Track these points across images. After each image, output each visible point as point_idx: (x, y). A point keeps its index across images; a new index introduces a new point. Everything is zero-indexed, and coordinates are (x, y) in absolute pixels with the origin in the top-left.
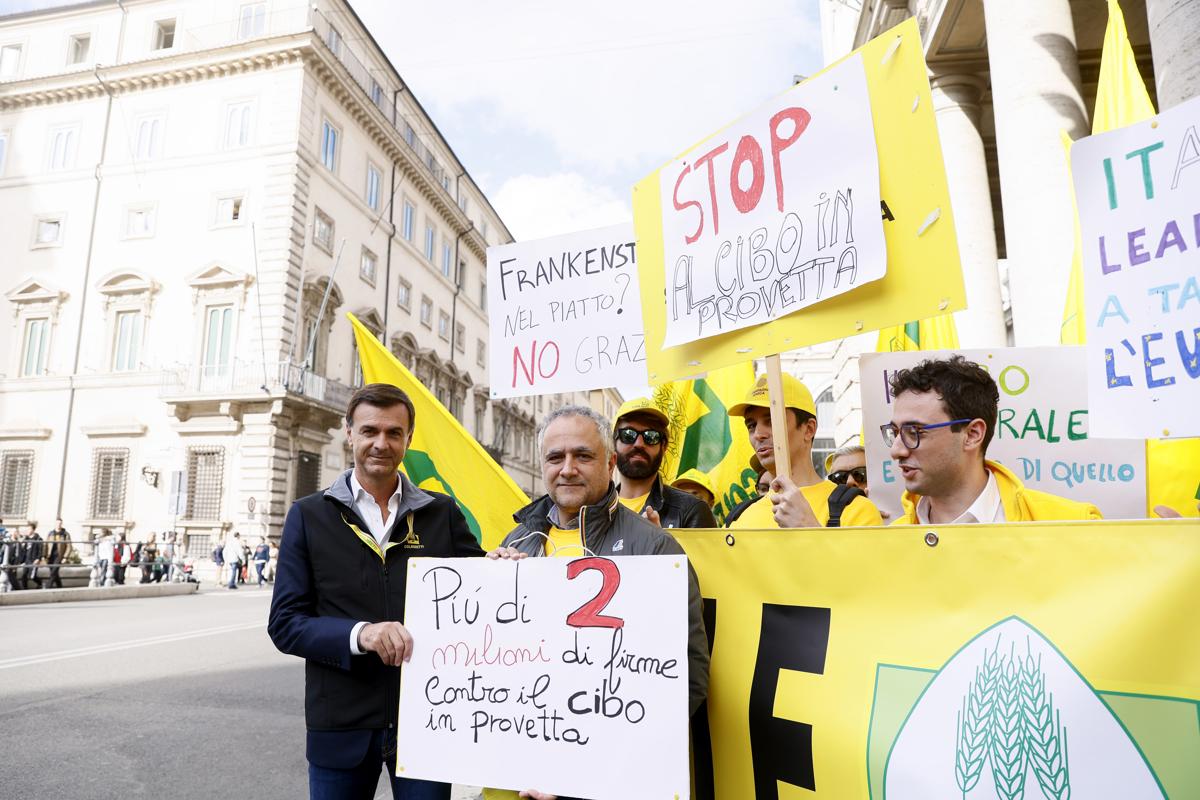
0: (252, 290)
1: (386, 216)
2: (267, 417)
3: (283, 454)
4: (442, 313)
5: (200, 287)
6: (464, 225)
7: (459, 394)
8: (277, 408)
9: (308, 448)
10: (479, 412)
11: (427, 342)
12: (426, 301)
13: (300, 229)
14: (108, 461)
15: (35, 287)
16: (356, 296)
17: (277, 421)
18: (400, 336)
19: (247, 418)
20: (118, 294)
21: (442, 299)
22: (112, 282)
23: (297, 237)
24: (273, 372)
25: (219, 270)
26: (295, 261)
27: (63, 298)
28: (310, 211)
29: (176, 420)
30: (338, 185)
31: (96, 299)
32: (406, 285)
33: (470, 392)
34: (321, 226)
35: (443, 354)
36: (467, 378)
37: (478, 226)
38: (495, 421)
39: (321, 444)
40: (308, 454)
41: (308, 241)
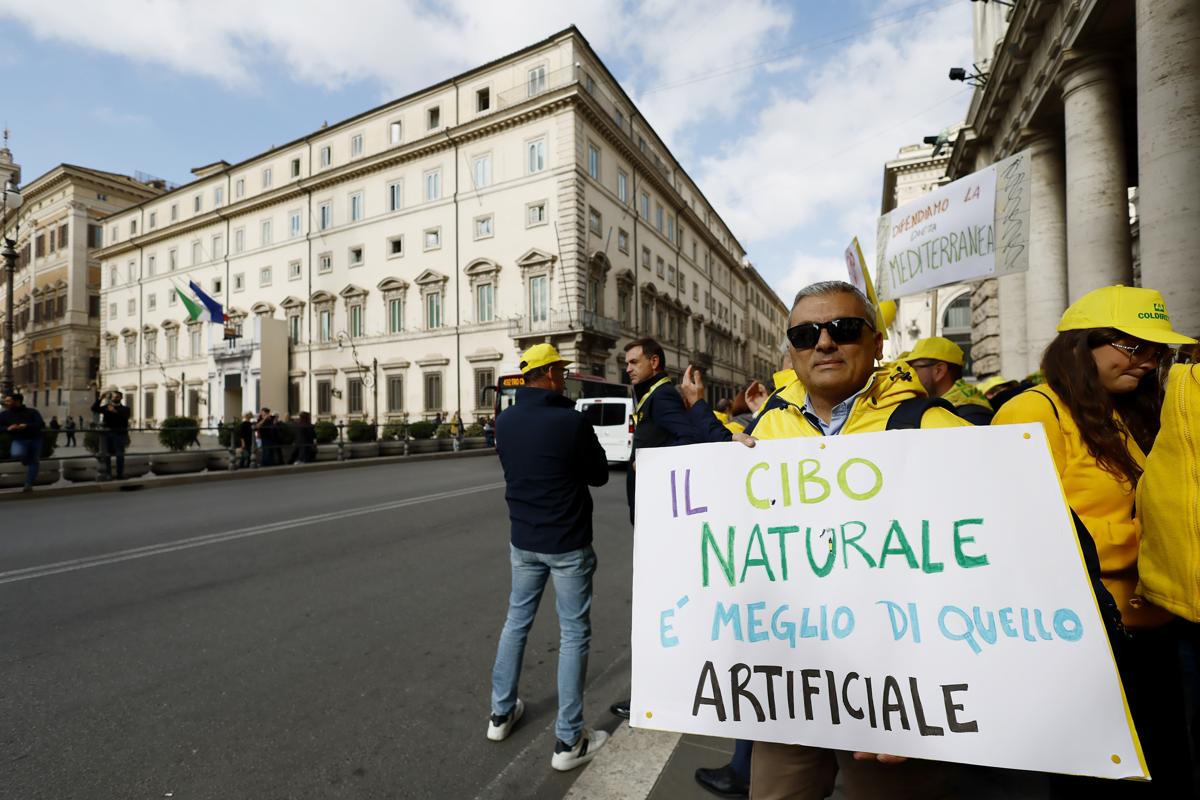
0: (557, 265)
1: (632, 206)
2: (572, 345)
3: (584, 366)
4: (671, 268)
5: (525, 266)
6: (681, 204)
7: (683, 320)
8: (579, 338)
9: (598, 362)
10: (696, 331)
11: (662, 288)
12: (660, 261)
13: (581, 222)
14: (483, 376)
15: (429, 275)
16: (619, 263)
17: (579, 346)
18: (645, 286)
19: (561, 346)
20: (477, 274)
21: (669, 258)
22: (473, 267)
23: (580, 227)
24: (574, 316)
25: (534, 254)
26: (581, 243)
27: (446, 279)
28: (586, 209)
29: (519, 349)
30: (602, 189)
31: (464, 279)
32: (646, 251)
33: (690, 318)
34: (594, 219)
35: (673, 295)
36: (688, 309)
37: (690, 204)
38: (707, 336)
39: (604, 359)
40: (597, 365)
41: (587, 230)
